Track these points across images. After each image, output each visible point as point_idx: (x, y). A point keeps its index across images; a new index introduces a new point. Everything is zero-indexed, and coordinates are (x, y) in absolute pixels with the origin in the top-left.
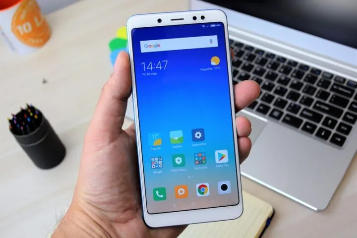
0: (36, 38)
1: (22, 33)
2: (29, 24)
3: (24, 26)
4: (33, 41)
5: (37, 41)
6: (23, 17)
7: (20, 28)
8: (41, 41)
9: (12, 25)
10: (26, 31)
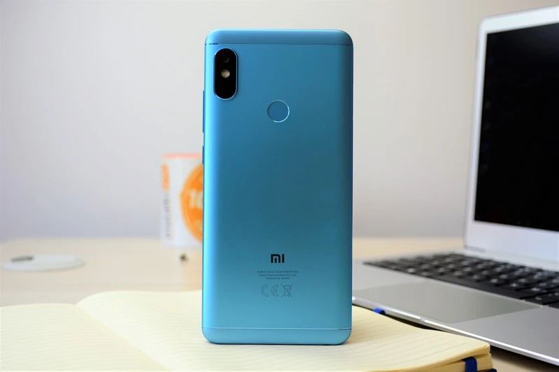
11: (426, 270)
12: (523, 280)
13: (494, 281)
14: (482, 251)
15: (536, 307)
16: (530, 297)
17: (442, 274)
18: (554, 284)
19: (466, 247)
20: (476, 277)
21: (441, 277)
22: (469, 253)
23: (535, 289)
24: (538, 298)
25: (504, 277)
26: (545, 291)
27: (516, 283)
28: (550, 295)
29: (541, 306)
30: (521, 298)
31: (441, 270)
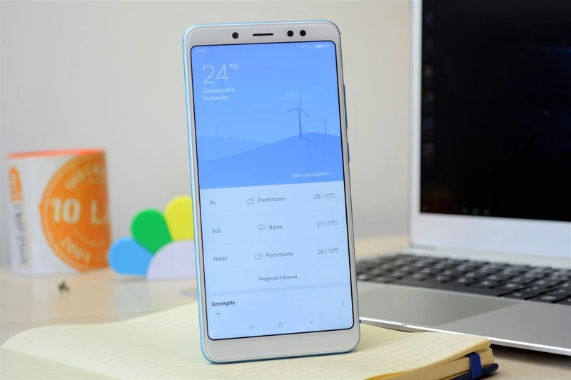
0: (79, 243)
1: (57, 218)
2: (77, 206)
3: (68, 204)
4: (71, 248)
5: (79, 253)
6: (72, 184)
7: (57, 203)
8: (87, 258)
9: (47, 190)
10: (66, 218)
11: (379, 275)
12: (493, 277)
13: (462, 280)
14: (433, 248)
15: (519, 303)
16: (509, 294)
17: (400, 278)
18: (528, 278)
19: (411, 245)
20: (439, 278)
21: (400, 281)
22: (418, 252)
23: (510, 286)
24: (517, 294)
25: (471, 275)
26: (521, 287)
27: (488, 280)
28: (528, 290)
29: (523, 301)
30: (500, 296)
31: (397, 274)
